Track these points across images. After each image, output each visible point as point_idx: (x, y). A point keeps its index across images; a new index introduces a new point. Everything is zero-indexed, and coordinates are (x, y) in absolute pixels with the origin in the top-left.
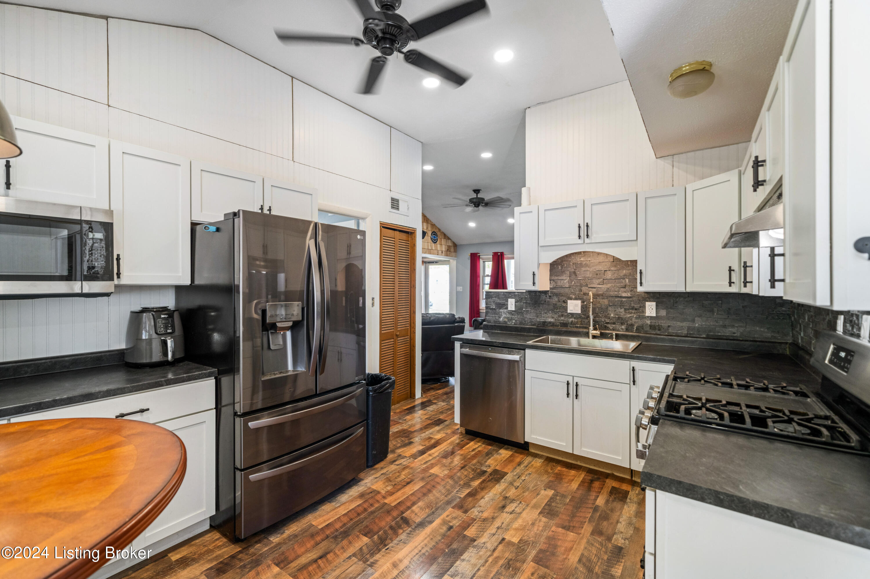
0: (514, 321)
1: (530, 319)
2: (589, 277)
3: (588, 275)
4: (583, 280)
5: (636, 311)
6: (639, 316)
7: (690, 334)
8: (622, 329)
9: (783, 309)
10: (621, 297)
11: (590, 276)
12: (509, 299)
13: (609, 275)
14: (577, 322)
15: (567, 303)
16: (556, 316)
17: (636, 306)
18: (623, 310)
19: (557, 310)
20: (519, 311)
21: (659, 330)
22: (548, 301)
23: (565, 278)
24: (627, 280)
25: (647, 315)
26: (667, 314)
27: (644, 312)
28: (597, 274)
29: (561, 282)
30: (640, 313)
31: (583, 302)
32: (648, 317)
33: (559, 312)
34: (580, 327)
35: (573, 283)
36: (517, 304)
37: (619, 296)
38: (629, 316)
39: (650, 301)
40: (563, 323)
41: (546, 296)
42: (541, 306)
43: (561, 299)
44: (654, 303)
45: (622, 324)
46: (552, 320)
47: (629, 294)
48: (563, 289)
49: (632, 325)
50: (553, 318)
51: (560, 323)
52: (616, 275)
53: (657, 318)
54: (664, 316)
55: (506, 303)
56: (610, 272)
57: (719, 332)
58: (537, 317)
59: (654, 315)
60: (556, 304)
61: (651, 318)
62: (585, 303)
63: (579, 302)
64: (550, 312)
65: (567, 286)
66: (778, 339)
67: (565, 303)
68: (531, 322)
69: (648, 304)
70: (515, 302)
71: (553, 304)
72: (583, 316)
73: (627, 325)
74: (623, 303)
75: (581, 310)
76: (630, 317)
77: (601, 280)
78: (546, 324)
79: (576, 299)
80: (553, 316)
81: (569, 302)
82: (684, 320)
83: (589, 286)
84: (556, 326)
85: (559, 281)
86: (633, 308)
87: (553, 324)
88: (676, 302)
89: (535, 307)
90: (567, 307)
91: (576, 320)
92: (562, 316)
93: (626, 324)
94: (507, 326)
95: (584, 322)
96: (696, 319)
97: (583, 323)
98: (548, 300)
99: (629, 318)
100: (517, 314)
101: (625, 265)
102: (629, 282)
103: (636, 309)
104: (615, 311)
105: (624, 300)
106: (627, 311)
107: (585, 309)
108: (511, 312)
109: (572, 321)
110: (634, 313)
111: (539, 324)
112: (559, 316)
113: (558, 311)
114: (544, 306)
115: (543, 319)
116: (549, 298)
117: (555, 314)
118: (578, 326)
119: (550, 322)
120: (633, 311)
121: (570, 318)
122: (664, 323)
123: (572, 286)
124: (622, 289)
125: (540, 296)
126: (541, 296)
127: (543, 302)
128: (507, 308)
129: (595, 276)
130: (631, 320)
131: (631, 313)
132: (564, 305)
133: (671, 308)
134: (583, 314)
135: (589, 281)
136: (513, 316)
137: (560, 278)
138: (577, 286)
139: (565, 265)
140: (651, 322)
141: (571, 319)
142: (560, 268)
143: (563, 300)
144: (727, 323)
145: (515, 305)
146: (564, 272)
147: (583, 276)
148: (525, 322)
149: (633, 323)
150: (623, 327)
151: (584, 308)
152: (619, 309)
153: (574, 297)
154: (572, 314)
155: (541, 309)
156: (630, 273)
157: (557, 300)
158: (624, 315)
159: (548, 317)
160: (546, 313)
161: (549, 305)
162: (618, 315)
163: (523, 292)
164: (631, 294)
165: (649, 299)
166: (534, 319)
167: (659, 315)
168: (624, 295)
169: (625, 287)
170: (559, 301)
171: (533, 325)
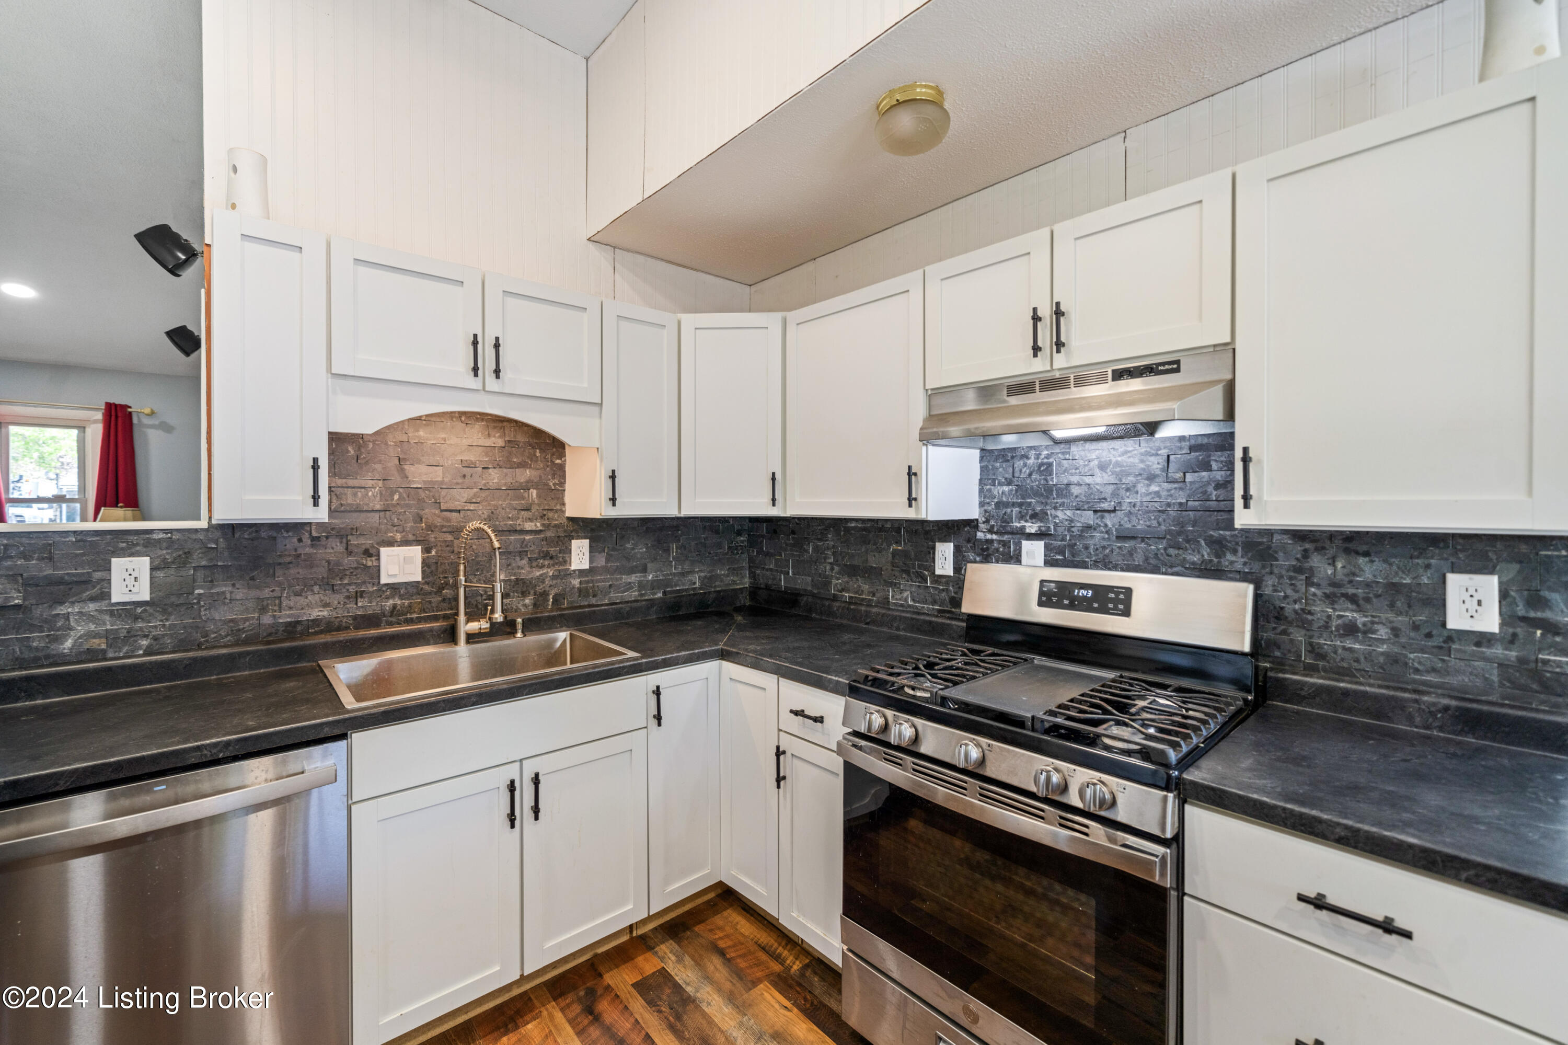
0: (145, 642)
1: (232, 621)
2: (442, 482)
3: (437, 475)
4: (426, 489)
5: (551, 562)
6: (559, 571)
7: (641, 595)
8: (525, 605)
9: (742, 539)
10: (522, 532)
11: (446, 480)
12: (114, 561)
13: (495, 477)
14: (410, 606)
15: (378, 555)
16: (335, 599)
17: (552, 550)
18: (525, 562)
19: (341, 579)
20: (173, 599)
21: (594, 596)
22: (309, 555)
23: (370, 483)
24: (534, 493)
25: (573, 567)
26: (607, 561)
27: (566, 561)
28: (464, 476)
29: (355, 495)
30: (560, 564)
31: (427, 550)
32: (574, 571)
33: (349, 584)
34: (420, 620)
35: (396, 497)
36: (160, 574)
37: (518, 528)
38: (538, 574)
39: (578, 538)
40: (363, 616)
41: (300, 540)
42: (279, 572)
43: (358, 546)
44: (586, 542)
45: (524, 594)
46: (325, 613)
47: (538, 524)
48: (363, 515)
49: (545, 594)
50: (326, 605)
51: (355, 618)
52: (509, 480)
53: (591, 571)
54: (603, 567)
55: (97, 575)
56: (496, 471)
57: (676, 585)
58: (263, 610)
59: (586, 566)
60: (338, 564)
61: (582, 572)
62: (433, 553)
63: (416, 552)
64: (316, 588)
65: (378, 507)
66: (737, 584)
67: (371, 555)
68: (233, 632)
69: (575, 543)
70: (153, 569)
71: (329, 562)
72: (426, 587)
73: (535, 594)
74: (526, 546)
75: (423, 572)
76: (541, 575)
77: (475, 490)
78: (299, 628)
79: (406, 543)
80: (327, 599)
81: (384, 551)
82: (632, 571)
83: (443, 508)
84: (339, 629)
85: (349, 491)
86: (547, 555)
87: (330, 627)
88: (623, 537)
89: (252, 579)
90: (379, 567)
91: (406, 602)
92: (360, 595)
93: (532, 592)
94: (109, 669)
95: (430, 602)
96: (649, 565)
97: (427, 605)
98: (308, 550)
99: (538, 578)
100: (164, 611)
101: (528, 457)
102: (539, 496)
103: (551, 558)
104: (508, 565)
105: (527, 538)
106: (534, 564)
107: (433, 568)
108: (130, 610)
109: (395, 606)
110: (549, 567)
111: (270, 634)
112: (348, 597)
113: (346, 581)
114: (293, 571)
115: (289, 616)
116: (312, 546)
117: (338, 592)
118: (415, 616)
119: (316, 622)
120: (546, 563)
121: (387, 598)
122: (602, 581)
123: (394, 506)
124: (523, 513)
125: (274, 538)
126: (279, 540)
127: (288, 559)
128: (108, 596)
129: (460, 481)
130: (543, 582)
131: (542, 567)
132: (370, 564)
133: (614, 549)
134: (427, 583)
135: (443, 492)
136: (140, 624)
137: (351, 482)
138: (408, 506)
139: (371, 445)
140: (581, 583)
141: (391, 602)
142: (352, 453)
143: (364, 547)
144: (687, 567)
145: (151, 578)
146: (367, 463)
147: (425, 478)
148: (206, 635)
149: (547, 589)
150: (527, 601)
151: (429, 566)
152: (518, 559)
153: (398, 537)
154: (394, 588)
155: (280, 584)
156: (540, 477)
157: (340, 548)
158: (529, 572)
159: (310, 606)
160: (298, 594)
161: (311, 567)
162: (515, 575)
163: (196, 531)
164: (543, 525)
165: (577, 532)
166: (247, 619)
167: (594, 565)
168: (529, 526)
169: (528, 510)
170: (350, 553)
171: (246, 642)
